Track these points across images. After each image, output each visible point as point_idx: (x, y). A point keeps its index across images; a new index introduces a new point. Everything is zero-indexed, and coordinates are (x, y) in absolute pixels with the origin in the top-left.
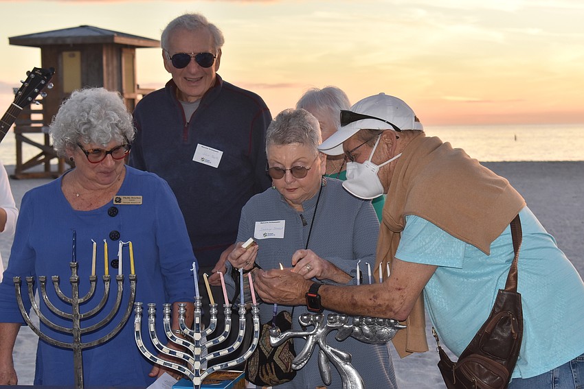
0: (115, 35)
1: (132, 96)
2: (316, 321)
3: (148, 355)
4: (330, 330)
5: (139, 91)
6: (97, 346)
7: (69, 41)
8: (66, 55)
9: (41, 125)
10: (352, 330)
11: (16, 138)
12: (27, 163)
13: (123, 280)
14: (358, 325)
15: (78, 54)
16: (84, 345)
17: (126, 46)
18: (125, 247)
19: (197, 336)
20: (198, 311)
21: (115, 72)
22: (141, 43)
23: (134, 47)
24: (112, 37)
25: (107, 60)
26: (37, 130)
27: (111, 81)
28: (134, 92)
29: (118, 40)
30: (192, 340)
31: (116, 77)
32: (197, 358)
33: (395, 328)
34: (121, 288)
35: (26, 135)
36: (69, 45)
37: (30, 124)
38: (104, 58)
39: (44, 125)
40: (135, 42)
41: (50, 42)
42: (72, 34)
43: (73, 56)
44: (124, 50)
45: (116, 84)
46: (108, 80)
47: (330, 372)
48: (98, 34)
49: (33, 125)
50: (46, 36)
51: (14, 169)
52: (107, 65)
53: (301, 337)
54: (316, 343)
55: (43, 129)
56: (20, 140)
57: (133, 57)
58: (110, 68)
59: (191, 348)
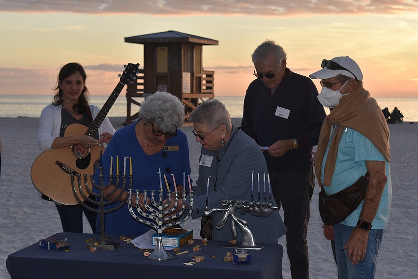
0: (190, 37)
1: (199, 75)
2: (229, 203)
3: (135, 216)
4: (237, 208)
5: (204, 72)
6: (112, 212)
7: (161, 40)
8: (159, 49)
9: (142, 92)
10: (248, 208)
11: (127, 100)
12: (133, 116)
13: (126, 178)
14: (252, 206)
15: (166, 48)
16: (105, 211)
17: (196, 44)
18: (128, 160)
19: (160, 208)
20: (161, 194)
21: (189, 60)
22: (206, 42)
23: (201, 45)
24: (188, 38)
25: (184, 53)
26: (140, 96)
27: (186, 66)
28: (201, 73)
29: (191, 40)
30: (158, 210)
31: (189, 64)
32: (160, 219)
33: (271, 209)
34: (125, 182)
35: (133, 98)
36: (161, 43)
37: (136, 92)
38: (182, 51)
39: (144, 93)
40: (202, 42)
41: (150, 41)
42: (163, 36)
43: (164, 49)
44: (195, 46)
45: (189, 68)
46: (184, 65)
47: (237, 231)
48: (179, 36)
49: (138, 92)
50: (147, 37)
51: (126, 119)
52: (184, 56)
53: (221, 211)
54: (229, 216)
55: (144, 95)
56: (130, 102)
57: (201, 50)
58: (186, 58)
59: (157, 213)
